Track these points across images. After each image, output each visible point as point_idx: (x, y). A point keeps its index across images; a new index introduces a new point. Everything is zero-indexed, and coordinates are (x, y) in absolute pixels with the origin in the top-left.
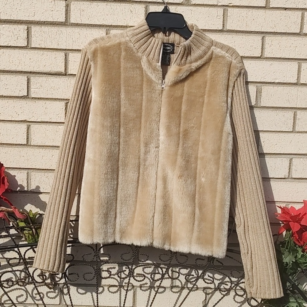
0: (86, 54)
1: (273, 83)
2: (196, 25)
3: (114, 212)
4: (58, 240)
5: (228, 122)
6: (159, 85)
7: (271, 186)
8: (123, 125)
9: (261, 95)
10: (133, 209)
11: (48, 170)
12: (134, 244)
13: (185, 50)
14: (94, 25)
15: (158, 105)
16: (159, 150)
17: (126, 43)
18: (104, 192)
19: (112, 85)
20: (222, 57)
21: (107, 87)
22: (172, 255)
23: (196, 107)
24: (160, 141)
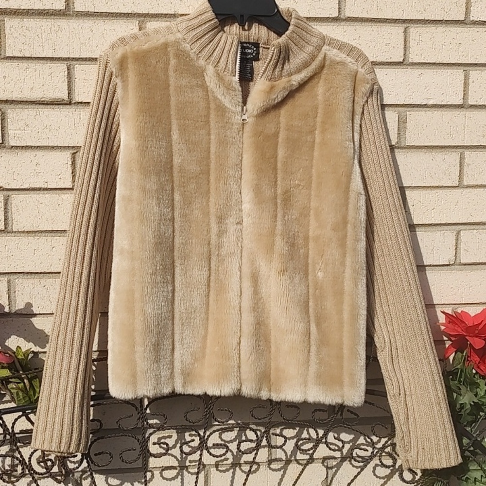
0: (106, 64)
1: (425, 106)
2: (295, 10)
3: (170, 340)
4: (75, 396)
5: (358, 174)
6: (238, 115)
7: (427, 278)
8: (178, 188)
9: (406, 127)
10: (203, 332)
11: (45, 273)
12: (207, 393)
13: (280, 53)
14: (117, 13)
15: (237, 149)
16: (243, 227)
17: (177, 43)
18: (152, 306)
19: (156, 118)
20: (342, 63)
21: (147, 123)
22: (272, 407)
23: (301, 151)
24: (244, 212)
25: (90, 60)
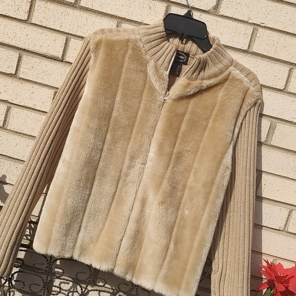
0: (88, 43)
1: (291, 122)
2: (218, 39)
3: (79, 225)
4: (10, 241)
5: (230, 154)
6: (162, 96)
7: (261, 234)
8: (110, 131)
9: (274, 133)
10: (101, 226)
11: (19, 160)
12: (92, 265)
13: (199, 64)
14: (106, 13)
15: (155, 117)
16: (145, 167)
17: (136, 41)
18: (72, 201)
19: (109, 84)
20: (240, 81)
21: (102, 85)
22: (132, 287)
23: (197, 129)
24: (149, 157)
25: (81, 38)
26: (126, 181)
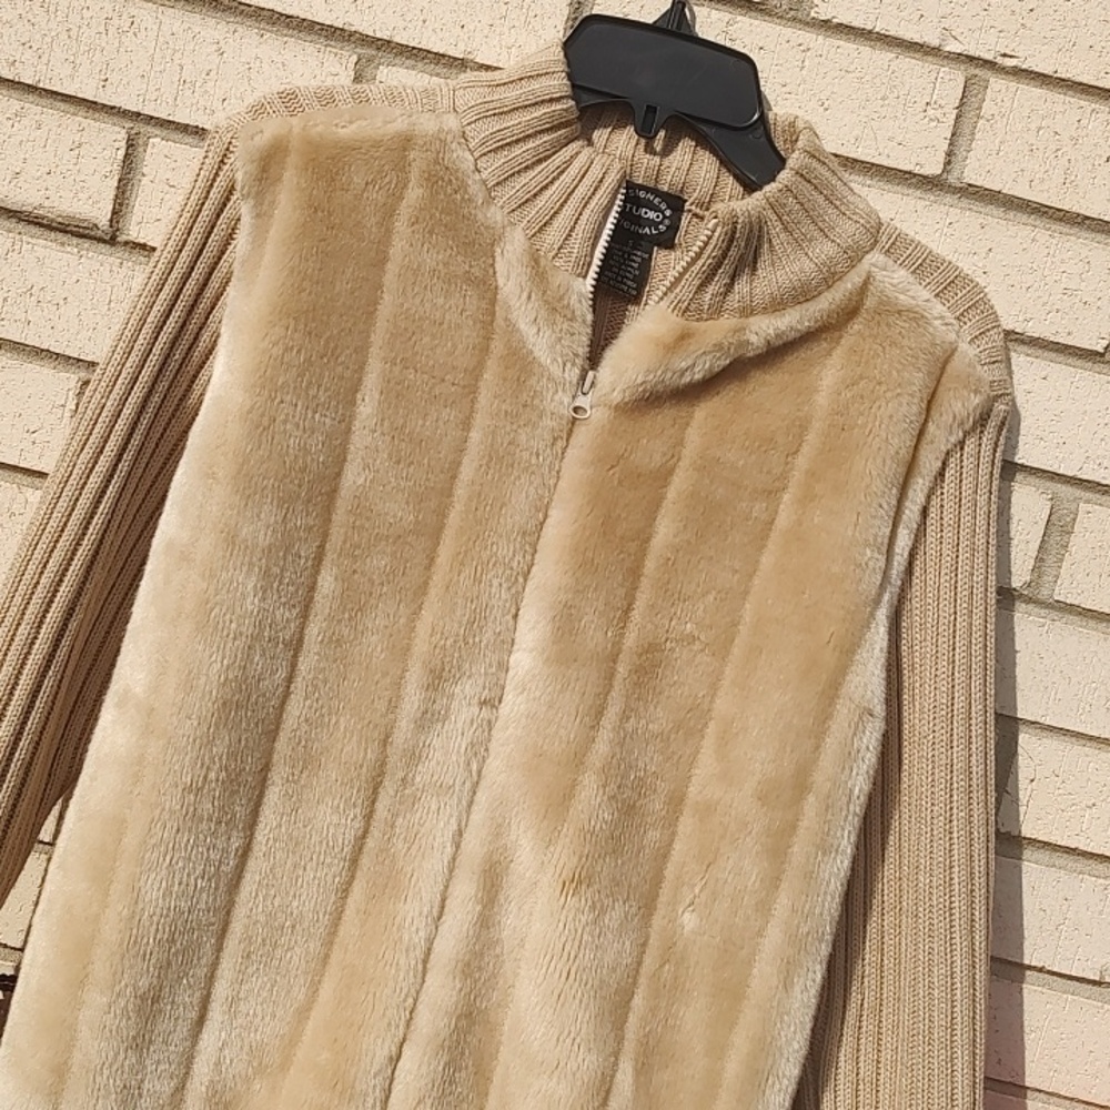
0: (225, 155)
2: (811, 129)
3: (198, 994)
5: (877, 651)
6: (564, 391)
7: (1021, 1004)
8: (335, 556)
9: (1065, 547)
10: (300, 994)
13: (731, 240)
14: (304, 20)
15: (536, 489)
16: (497, 718)
17: (440, 142)
18: (164, 884)
19: (323, 342)
20: (912, 315)
21: (292, 348)
23: (725, 540)
24: (511, 673)
26: (413, 785)
